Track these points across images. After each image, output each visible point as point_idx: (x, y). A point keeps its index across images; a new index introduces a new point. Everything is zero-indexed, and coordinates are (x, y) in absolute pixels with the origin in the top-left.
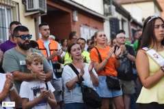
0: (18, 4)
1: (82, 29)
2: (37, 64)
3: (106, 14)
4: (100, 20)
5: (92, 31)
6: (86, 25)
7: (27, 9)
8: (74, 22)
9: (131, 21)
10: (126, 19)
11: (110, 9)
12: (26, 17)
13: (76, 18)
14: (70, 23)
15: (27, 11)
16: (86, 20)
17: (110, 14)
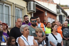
0: (25, 8)
1: (48, 19)
2: (40, 33)
3: (58, 13)
4: (55, 15)
5: (52, 20)
6: (50, 17)
7: (28, 10)
8: (45, 16)
9: (67, 16)
10: (65, 15)
11: (59, 11)
12: (27, 13)
13: (46, 14)
14: (44, 16)
15: (28, 11)
16: (50, 15)
17: (59, 13)
